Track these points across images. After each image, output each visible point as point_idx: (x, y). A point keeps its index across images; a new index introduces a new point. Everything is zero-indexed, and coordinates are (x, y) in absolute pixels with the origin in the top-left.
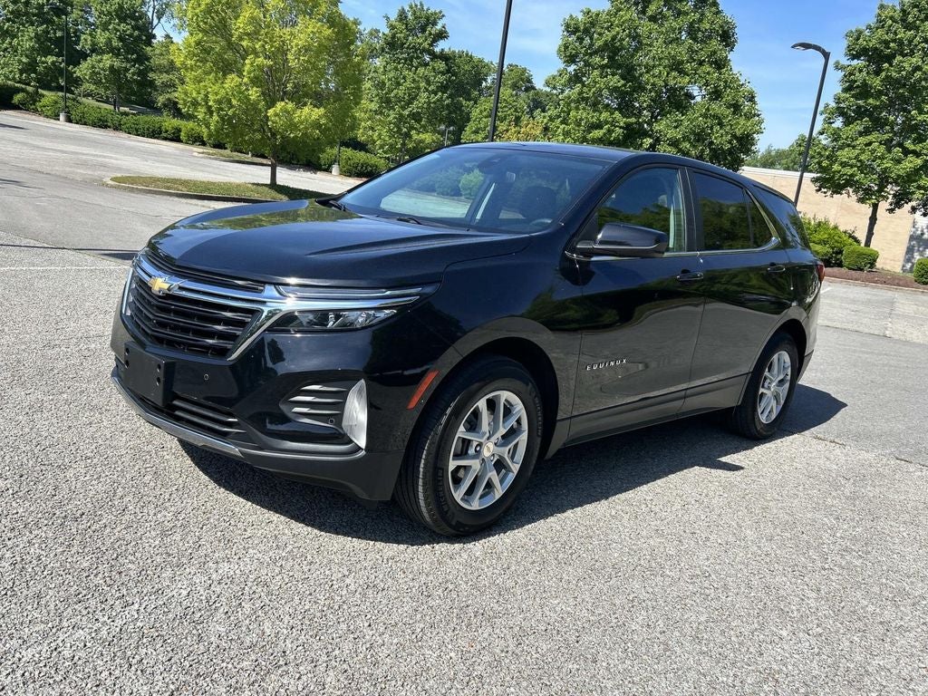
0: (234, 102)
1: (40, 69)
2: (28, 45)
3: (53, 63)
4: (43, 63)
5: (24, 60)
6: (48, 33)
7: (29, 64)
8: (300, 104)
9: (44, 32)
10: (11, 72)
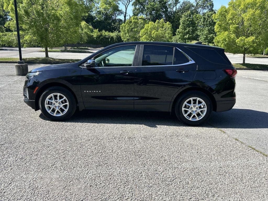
0: (227, 40)
1: (209, 38)
2: (206, 32)
3: (212, 36)
4: (209, 37)
5: (205, 37)
6: (212, 28)
7: (206, 37)
8: (247, 36)
9: (210, 28)
10: (202, 41)
